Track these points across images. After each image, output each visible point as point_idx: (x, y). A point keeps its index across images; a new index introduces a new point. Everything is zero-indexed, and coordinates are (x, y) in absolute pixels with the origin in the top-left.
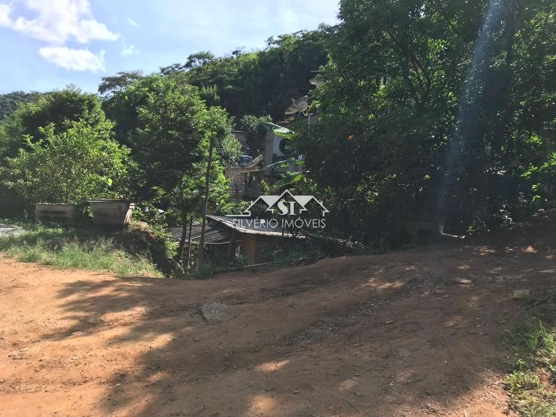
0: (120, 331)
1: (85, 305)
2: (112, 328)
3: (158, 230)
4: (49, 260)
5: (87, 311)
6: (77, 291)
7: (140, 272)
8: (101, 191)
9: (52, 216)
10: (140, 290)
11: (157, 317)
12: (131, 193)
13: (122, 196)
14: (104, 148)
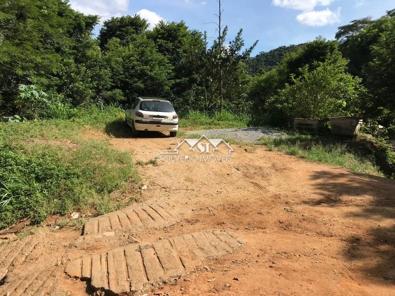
0: (354, 209)
1: (328, 187)
2: (347, 206)
3: (380, 141)
4: (303, 155)
5: (330, 191)
6: (323, 177)
7: (366, 171)
8: (338, 111)
9: (304, 127)
10: (368, 184)
11: (383, 205)
12: (360, 113)
13: (353, 115)
14: (341, 80)
